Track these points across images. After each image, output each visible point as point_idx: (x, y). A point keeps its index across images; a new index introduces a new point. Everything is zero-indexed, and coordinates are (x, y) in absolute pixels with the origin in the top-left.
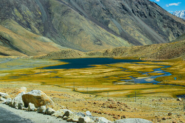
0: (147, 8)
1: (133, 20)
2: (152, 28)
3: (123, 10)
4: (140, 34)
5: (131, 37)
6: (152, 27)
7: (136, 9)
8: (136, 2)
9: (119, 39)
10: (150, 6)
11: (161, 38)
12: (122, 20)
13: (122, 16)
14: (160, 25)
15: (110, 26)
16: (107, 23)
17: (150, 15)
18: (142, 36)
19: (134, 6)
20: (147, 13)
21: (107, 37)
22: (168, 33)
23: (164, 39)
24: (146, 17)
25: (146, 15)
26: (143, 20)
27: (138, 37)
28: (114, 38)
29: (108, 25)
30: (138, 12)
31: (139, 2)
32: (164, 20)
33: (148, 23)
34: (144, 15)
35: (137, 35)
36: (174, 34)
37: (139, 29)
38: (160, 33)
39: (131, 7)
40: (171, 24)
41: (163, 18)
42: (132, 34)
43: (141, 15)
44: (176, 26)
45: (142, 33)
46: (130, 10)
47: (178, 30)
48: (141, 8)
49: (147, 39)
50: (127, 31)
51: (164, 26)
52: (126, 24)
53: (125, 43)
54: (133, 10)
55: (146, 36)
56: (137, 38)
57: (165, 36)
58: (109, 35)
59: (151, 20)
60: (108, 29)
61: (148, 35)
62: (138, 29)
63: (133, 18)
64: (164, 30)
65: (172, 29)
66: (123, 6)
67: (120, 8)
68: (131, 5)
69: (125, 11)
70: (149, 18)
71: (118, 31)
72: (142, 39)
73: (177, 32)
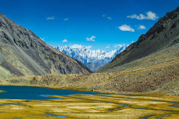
0: (29, 39)
1: (14, 50)
2: (34, 59)
3: (5, 39)
4: (22, 65)
5: (13, 67)
6: (34, 58)
7: (17, 38)
8: (18, 32)
10: (31, 36)
11: (43, 70)
12: (3, 49)
13: (3, 45)
14: (42, 56)
17: (32, 46)
18: (24, 66)
19: (15, 35)
20: (28, 43)
22: (50, 65)
23: (46, 71)
24: (28, 47)
25: (28, 46)
26: (24, 51)
27: (20, 67)
30: (19, 42)
31: (21, 32)
32: (46, 52)
33: (29, 53)
34: (26, 45)
35: (18, 65)
36: (55, 66)
37: (21, 59)
38: (42, 64)
39: (13, 37)
40: (53, 56)
41: (45, 50)
42: (14, 64)
43: (23, 45)
44: (58, 58)
45: (24, 64)
46: (12, 39)
47: (59, 62)
48: (22, 38)
49: (29, 70)
50: (9, 61)
51: (46, 58)
52: (8, 54)
53: (7, 72)
54: (14, 39)
55: (28, 67)
56: (19, 68)
57: (47, 68)
59: (33, 50)
61: (30, 67)
62: (19, 59)
63: (14, 48)
64: (46, 62)
65: (54, 61)
66: (4, 34)
67: (2, 36)
68: (12, 34)
69: (6, 40)
70: (30, 48)
72: (24, 70)
73: (59, 65)
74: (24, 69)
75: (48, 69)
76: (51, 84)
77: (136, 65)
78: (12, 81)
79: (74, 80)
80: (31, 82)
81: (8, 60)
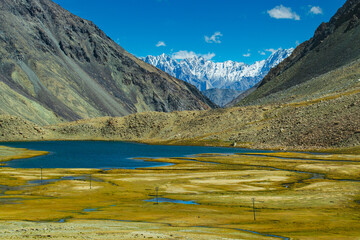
0: (91, 41)
1: (61, 65)
2: (101, 83)
3: (41, 43)
4: (78, 97)
5: (60, 102)
6: (101, 81)
7: (66, 42)
8: (68, 27)
9: (36, 106)
10: (95, 35)
11: (120, 107)
12: (38, 64)
13: (39, 56)
14: (117, 78)
15: (14, 75)
16: (8, 70)
17: (96, 55)
18: (82, 100)
19: (63, 34)
20: (89, 50)
21: (10, 100)
22: (134, 96)
23: (127, 108)
24: (88, 60)
25: (88, 56)
26: (81, 66)
27: (74, 102)
28: (24, 102)
29: (10, 75)
30: (71, 48)
31: (73, 27)
32: (125, 67)
33: (90, 71)
34: (84, 54)
35: (70, 97)
36: (145, 98)
37: (75, 84)
38: (118, 94)
39: (58, 37)
40: (140, 76)
41: (123, 63)
42: (60, 97)
43: (78, 55)
44: (150, 81)
45: (82, 95)
46: (56, 42)
47: (153, 90)
48: (77, 40)
49: (92, 108)
50: (51, 89)
51: (126, 81)
52: (49, 74)
53: (49, 114)
54: (60, 44)
55: (89, 102)
56: (71, 105)
57: (128, 101)
58: (14, 96)
59: (99, 66)
60: (13, 84)
61: (94, 100)
62: (72, 86)
63: (61, 61)
64: (125, 89)
65: (142, 87)
66: (40, 33)
67: (35, 38)
68: (56, 33)
69: (44, 45)
70: (93, 60)
71: (31, 88)
73: (152, 95)
74: (82, 107)
75: (130, 105)
76: (145, 134)
77: (317, 87)
78: (64, 131)
79: (192, 124)
80: (103, 131)
81: (49, 88)
